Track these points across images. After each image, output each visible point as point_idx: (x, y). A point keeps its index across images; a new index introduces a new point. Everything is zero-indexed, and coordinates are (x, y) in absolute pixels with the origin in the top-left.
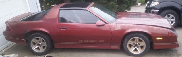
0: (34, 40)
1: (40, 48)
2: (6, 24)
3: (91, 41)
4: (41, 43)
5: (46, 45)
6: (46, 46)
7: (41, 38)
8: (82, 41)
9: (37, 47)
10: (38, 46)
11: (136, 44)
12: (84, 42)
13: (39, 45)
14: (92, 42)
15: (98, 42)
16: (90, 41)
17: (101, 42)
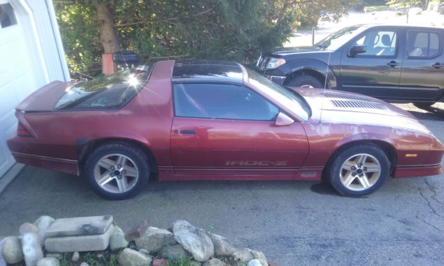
0: (104, 161)
1: (118, 181)
2: (18, 118)
3: (255, 164)
4: (122, 169)
5: (138, 173)
6: (137, 176)
7: (123, 157)
8: (233, 163)
9: (110, 179)
10: (112, 177)
11: (358, 168)
12: (238, 165)
13: (117, 173)
14: (257, 166)
15: (272, 165)
16: (253, 163)
17: (279, 164)
